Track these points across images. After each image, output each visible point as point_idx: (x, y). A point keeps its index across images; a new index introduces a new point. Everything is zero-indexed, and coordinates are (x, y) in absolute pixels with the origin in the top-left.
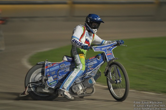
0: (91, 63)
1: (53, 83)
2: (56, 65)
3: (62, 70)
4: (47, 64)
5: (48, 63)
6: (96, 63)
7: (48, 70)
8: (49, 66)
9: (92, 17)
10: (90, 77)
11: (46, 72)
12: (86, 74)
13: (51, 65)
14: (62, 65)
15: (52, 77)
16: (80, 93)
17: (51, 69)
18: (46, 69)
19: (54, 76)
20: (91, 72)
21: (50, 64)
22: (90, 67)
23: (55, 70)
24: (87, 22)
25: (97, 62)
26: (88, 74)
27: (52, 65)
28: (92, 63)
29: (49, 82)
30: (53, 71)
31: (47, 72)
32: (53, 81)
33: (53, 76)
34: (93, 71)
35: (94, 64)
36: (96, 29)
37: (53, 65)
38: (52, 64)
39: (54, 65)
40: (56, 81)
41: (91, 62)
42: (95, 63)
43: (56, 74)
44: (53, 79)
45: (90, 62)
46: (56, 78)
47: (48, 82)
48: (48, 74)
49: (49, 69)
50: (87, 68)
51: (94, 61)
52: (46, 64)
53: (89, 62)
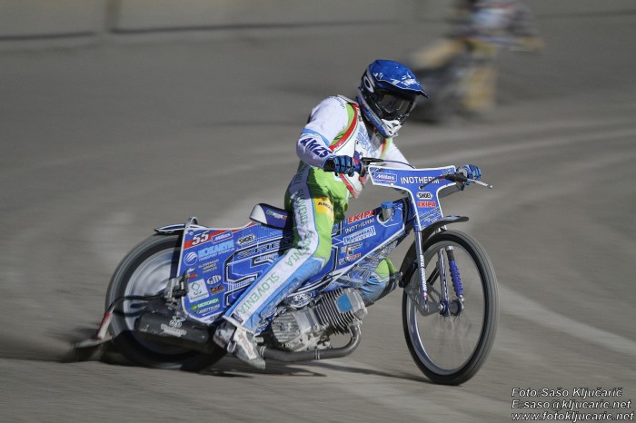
0: (353, 235)
1: (206, 303)
2: (223, 237)
3: (242, 257)
4: (191, 234)
5: (195, 230)
6: (371, 235)
7: (192, 256)
8: (198, 242)
9: (381, 75)
10: (344, 288)
11: (182, 262)
12: (331, 277)
13: (204, 238)
14: (245, 240)
15: (202, 281)
16: (303, 345)
17: (202, 253)
18: (185, 253)
19: (211, 280)
20: (351, 270)
21: (202, 232)
22: (349, 249)
23: (217, 257)
24: (365, 89)
25: (375, 234)
26: (338, 277)
27: (209, 238)
28: (357, 237)
29: (191, 301)
30: (211, 259)
31: (189, 263)
32: (208, 296)
33: (207, 276)
34: (356, 265)
35: (364, 241)
36: (397, 122)
37: (214, 238)
38: (211, 233)
39: (217, 239)
40: (219, 296)
41: (355, 230)
42: (368, 236)
43: (218, 272)
44: (206, 291)
45: (352, 232)
46: (219, 288)
47: (187, 302)
48: (191, 270)
49: (196, 250)
50: (335, 254)
51: (366, 229)
52: (186, 233)
53: (348, 230)
